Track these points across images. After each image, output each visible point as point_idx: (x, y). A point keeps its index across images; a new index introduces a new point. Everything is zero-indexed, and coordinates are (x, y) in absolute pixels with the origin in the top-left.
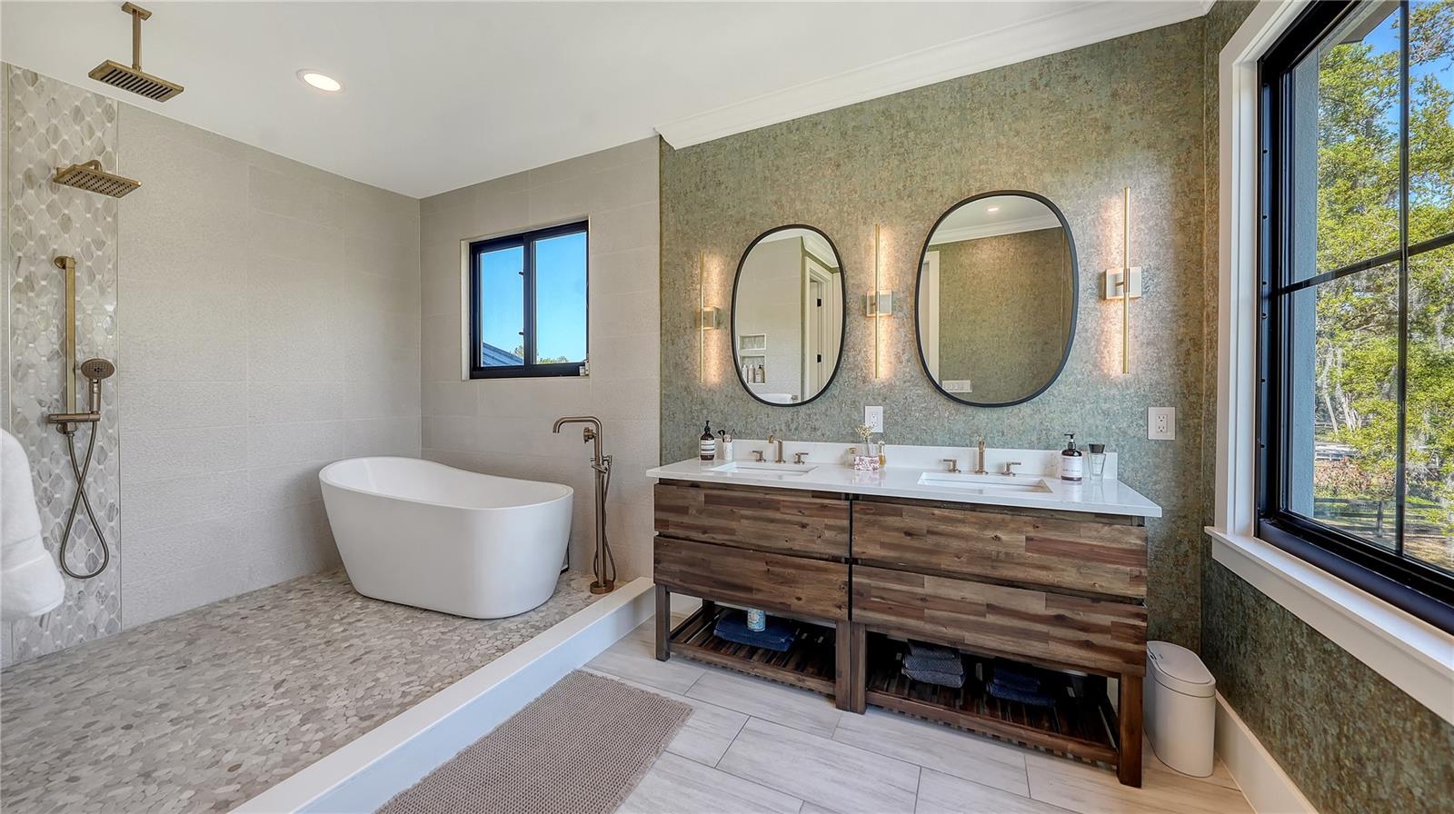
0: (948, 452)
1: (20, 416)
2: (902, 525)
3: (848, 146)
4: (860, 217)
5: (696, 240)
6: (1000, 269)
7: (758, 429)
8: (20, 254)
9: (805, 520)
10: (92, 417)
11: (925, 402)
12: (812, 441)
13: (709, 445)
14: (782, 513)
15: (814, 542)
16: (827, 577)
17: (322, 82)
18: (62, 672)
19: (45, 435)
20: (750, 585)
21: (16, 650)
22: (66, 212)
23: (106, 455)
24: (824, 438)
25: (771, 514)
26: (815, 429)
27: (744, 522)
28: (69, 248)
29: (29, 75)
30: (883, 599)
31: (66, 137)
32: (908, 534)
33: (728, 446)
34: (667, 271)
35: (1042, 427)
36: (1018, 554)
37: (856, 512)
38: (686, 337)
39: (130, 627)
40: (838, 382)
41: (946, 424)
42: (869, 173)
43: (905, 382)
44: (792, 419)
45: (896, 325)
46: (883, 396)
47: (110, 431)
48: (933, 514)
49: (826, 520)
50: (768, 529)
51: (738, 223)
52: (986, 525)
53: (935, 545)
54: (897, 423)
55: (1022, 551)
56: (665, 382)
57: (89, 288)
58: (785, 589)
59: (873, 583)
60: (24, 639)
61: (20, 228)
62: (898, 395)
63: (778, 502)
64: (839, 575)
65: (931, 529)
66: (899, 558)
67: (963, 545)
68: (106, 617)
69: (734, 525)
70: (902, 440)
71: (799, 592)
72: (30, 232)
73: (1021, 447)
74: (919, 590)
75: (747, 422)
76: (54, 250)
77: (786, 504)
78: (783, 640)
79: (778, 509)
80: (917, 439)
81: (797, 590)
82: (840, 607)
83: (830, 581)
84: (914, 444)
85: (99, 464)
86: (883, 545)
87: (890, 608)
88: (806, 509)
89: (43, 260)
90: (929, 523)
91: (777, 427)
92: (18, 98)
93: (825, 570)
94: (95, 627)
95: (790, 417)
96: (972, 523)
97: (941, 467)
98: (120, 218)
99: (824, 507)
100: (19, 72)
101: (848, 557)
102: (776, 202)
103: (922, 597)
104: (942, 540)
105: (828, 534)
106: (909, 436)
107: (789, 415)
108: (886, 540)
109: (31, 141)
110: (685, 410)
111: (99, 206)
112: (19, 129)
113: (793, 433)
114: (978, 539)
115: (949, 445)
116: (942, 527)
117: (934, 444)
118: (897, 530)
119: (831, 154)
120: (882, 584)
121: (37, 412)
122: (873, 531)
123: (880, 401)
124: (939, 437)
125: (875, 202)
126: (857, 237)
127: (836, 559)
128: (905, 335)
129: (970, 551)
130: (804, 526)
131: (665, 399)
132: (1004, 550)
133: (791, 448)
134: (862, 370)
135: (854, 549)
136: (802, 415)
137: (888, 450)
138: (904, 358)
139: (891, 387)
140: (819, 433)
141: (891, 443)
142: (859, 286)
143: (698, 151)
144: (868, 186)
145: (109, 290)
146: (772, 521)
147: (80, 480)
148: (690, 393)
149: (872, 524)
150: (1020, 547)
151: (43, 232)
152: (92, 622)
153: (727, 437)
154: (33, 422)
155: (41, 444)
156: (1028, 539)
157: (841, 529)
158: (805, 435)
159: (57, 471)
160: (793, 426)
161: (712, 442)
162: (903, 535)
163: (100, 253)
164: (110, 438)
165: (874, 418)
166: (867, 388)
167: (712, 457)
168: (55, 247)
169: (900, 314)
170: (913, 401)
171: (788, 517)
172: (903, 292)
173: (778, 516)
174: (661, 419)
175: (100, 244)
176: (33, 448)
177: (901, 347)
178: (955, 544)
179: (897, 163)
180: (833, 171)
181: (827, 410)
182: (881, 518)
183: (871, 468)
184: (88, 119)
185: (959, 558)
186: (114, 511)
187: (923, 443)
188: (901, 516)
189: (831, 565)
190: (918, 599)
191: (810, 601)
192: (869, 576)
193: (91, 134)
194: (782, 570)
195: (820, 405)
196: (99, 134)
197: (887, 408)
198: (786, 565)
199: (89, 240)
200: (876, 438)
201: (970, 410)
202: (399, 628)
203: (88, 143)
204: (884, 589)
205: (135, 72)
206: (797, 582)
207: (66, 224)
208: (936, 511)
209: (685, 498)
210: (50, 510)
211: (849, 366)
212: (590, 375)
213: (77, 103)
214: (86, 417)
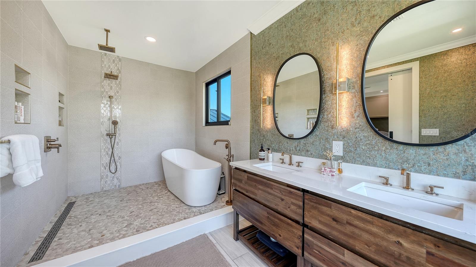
0: (384, 172)
1: (102, 134)
2: (331, 214)
3: (324, 8)
4: (330, 42)
5: (262, 69)
6: (467, 65)
7: (284, 149)
8: (103, 96)
9: (283, 197)
10: (115, 134)
11: (369, 140)
12: (306, 156)
13: (262, 154)
14: (273, 191)
15: (286, 209)
16: (292, 229)
17: (151, 39)
18: (105, 196)
19: (107, 138)
20: (262, 221)
21: (101, 188)
22: (111, 85)
23: (118, 144)
24: (312, 156)
25: (269, 190)
26: (308, 151)
27: (260, 191)
28: (112, 94)
29: (105, 54)
30: (320, 253)
31: (111, 67)
32: (334, 220)
33: (271, 155)
34: (253, 83)
35: (468, 163)
36: (418, 261)
37: (306, 199)
38: (259, 109)
39: (123, 187)
40: (319, 128)
41: (383, 155)
42: (335, 18)
43: (356, 129)
44: (298, 145)
45: (350, 97)
46: (343, 136)
47: (119, 138)
48: (350, 212)
49: (292, 199)
50: (268, 197)
51: (277, 59)
52: (391, 231)
53: (352, 232)
54: (351, 151)
55: (423, 261)
56: (252, 127)
57: (115, 103)
58: (274, 228)
59: (315, 242)
60: (103, 186)
61: (103, 90)
62: (352, 136)
63: (272, 185)
64: (298, 230)
65: (349, 221)
66: (329, 233)
67: (372, 239)
68: (118, 184)
69: (256, 191)
70: (353, 161)
71: (280, 232)
72: (105, 90)
73: (445, 175)
74: (341, 257)
75: (279, 146)
76: (109, 94)
77: (275, 187)
78: (282, 251)
79: (272, 189)
80: (364, 161)
81: (279, 231)
82: (298, 248)
83: (293, 232)
84: (361, 164)
85: (117, 146)
86: (320, 222)
87: (324, 260)
88: (283, 191)
89: (107, 97)
90: (348, 217)
91: (291, 149)
92: (103, 59)
93: (291, 226)
94: (116, 186)
95: (297, 144)
96: (379, 226)
97: (379, 180)
98: (122, 85)
99: (291, 192)
100: (103, 53)
101: (303, 223)
102: (291, 46)
103: (344, 262)
104: (357, 231)
105: (293, 207)
106: (359, 159)
107: (296, 143)
108: (322, 220)
109: (105, 69)
110: (258, 139)
111: (118, 83)
112: (103, 67)
113: (299, 152)
114: (383, 239)
115: (385, 167)
116: (356, 222)
117: (375, 165)
118: (328, 215)
119: (316, 16)
120: (320, 244)
121: (106, 133)
122: (315, 212)
123: (341, 139)
124: (378, 162)
125: (339, 32)
126: (329, 53)
127: (297, 222)
128: (357, 102)
129: (377, 245)
130: (282, 200)
131: (252, 134)
132: (405, 254)
133: (296, 158)
134: (331, 122)
135: (305, 219)
136: (302, 143)
137: (344, 166)
138: (356, 115)
139: (348, 131)
140: (309, 153)
141: (347, 162)
142: (330, 79)
143: (263, 33)
144: (335, 25)
145: (120, 103)
146: (270, 194)
147: (112, 149)
148: (260, 132)
149: (315, 208)
150: (423, 257)
151: (107, 90)
152: (115, 184)
153: (270, 151)
154: (105, 135)
155: (106, 140)
156: (428, 253)
157: (299, 206)
158: (303, 153)
159: (109, 147)
160: (298, 149)
161: (264, 153)
162: (332, 220)
163: (118, 94)
164: (119, 139)
165: (338, 148)
166: (334, 132)
167: (264, 159)
168: (109, 93)
169: (354, 91)
170: (361, 140)
171: (276, 194)
172: (355, 78)
173: (272, 192)
174: (251, 142)
175: (118, 92)
176: (105, 141)
177: (354, 109)
178: (366, 236)
179: (351, 7)
180: (317, 23)
181: (313, 142)
182: (320, 206)
183: (330, 175)
184: (116, 62)
185: (369, 247)
186: (120, 158)
187: (368, 164)
188: (331, 208)
189: (294, 224)
190: (341, 262)
191: (284, 238)
192: (313, 237)
193: (116, 66)
194: (273, 218)
195: (311, 139)
196: (118, 65)
197: (346, 143)
198: (275, 217)
199: (115, 91)
200: (337, 158)
201: (401, 147)
202: (168, 202)
203: (116, 68)
204: (320, 247)
205: (107, 46)
206: (279, 227)
207: (111, 88)
208: (353, 211)
209: (241, 176)
210: (108, 156)
211: (324, 120)
212: (231, 125)
213: (114, 59)
214: (113, 134)
